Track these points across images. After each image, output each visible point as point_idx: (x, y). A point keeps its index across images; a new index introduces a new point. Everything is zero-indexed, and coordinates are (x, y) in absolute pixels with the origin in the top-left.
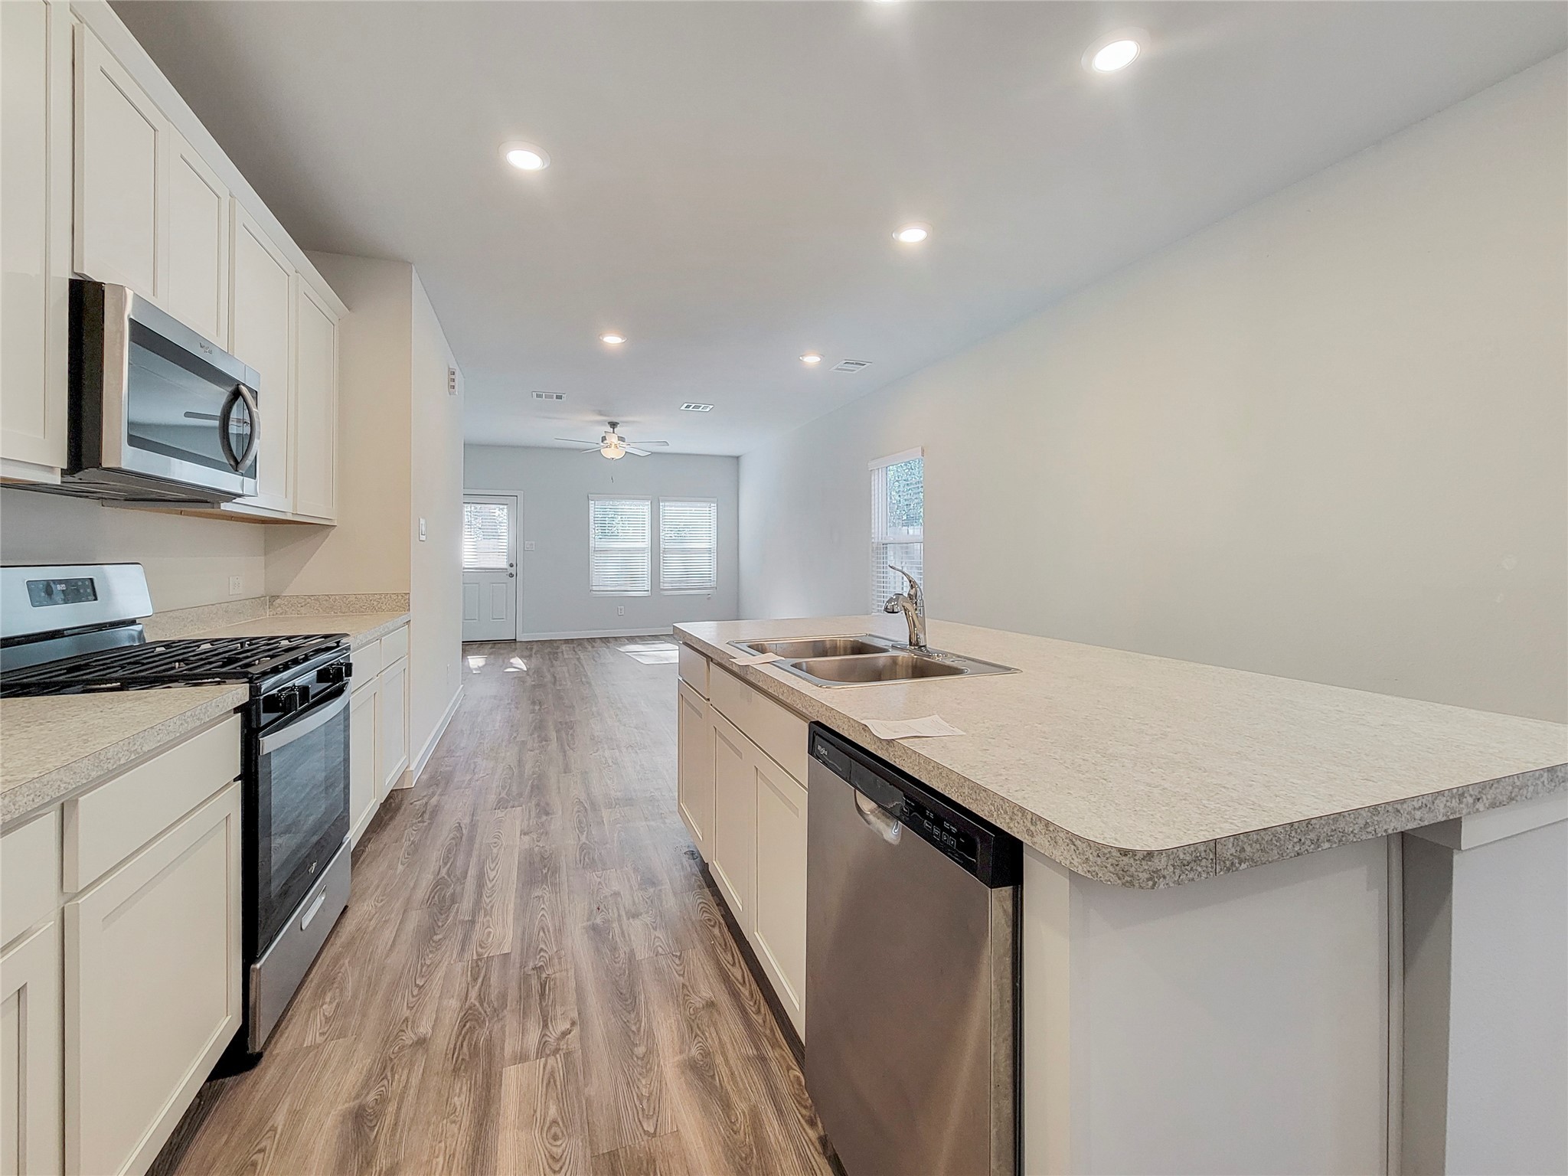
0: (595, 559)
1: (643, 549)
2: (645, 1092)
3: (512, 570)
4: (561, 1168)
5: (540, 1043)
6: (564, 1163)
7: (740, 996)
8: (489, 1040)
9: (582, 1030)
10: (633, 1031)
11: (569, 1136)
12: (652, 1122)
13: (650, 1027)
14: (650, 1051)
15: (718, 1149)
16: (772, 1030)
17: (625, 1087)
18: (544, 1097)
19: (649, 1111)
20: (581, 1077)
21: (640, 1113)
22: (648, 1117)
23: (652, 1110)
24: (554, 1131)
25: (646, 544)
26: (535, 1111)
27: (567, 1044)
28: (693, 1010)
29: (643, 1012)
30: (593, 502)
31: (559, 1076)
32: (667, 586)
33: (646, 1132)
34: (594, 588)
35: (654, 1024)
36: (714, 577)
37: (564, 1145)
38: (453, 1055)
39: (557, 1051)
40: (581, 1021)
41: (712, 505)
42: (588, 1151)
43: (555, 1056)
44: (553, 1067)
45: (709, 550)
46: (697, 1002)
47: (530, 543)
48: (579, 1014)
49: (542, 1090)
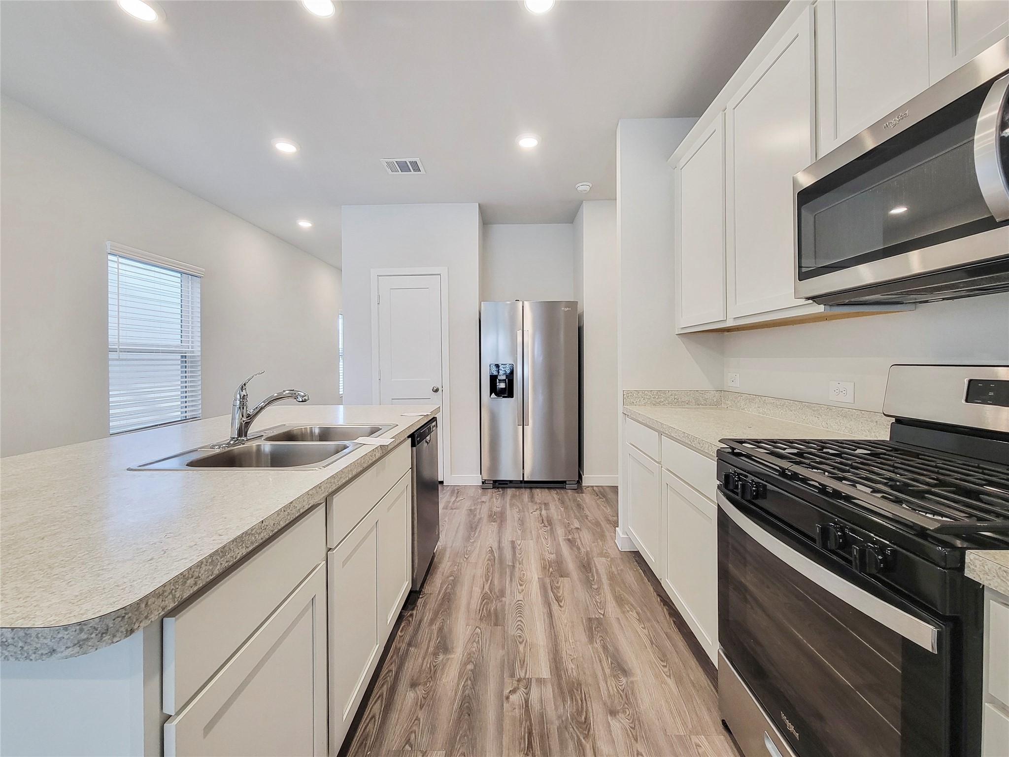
2: (475, 644)
4: (518, 626)
5: (530, 689)
6: (516, 627)
7: (391, 686)
8: (564, 701)
9: (502, 691)
10: (470, 680)
11: (514, 635)
12: (476, 631)
13: (459, 680)
14: (465, 664)
15: (454, 616)
16: (392, 657)
17: (484, 650)
18: (526, 656)
19: (476, 636)
20: (506, 662)
21: (480, 637)
22: (477, 634)
23: (475, 636)
24: (519, 640)
26: (530, 650)
27: (512, 684)
28: (426, 685)
29: (459, 694)
31: (517, 664)
33: (480, 629)
35: (456, 681)
37: (516, 633)
38: (585, 695)
39: (519, 680)
40: (503, 699)
42: (506, 628)
43: (520, 677)
44: (522, 670)
46: (420, 691)
48: (503, 705)
49: (527, 659)
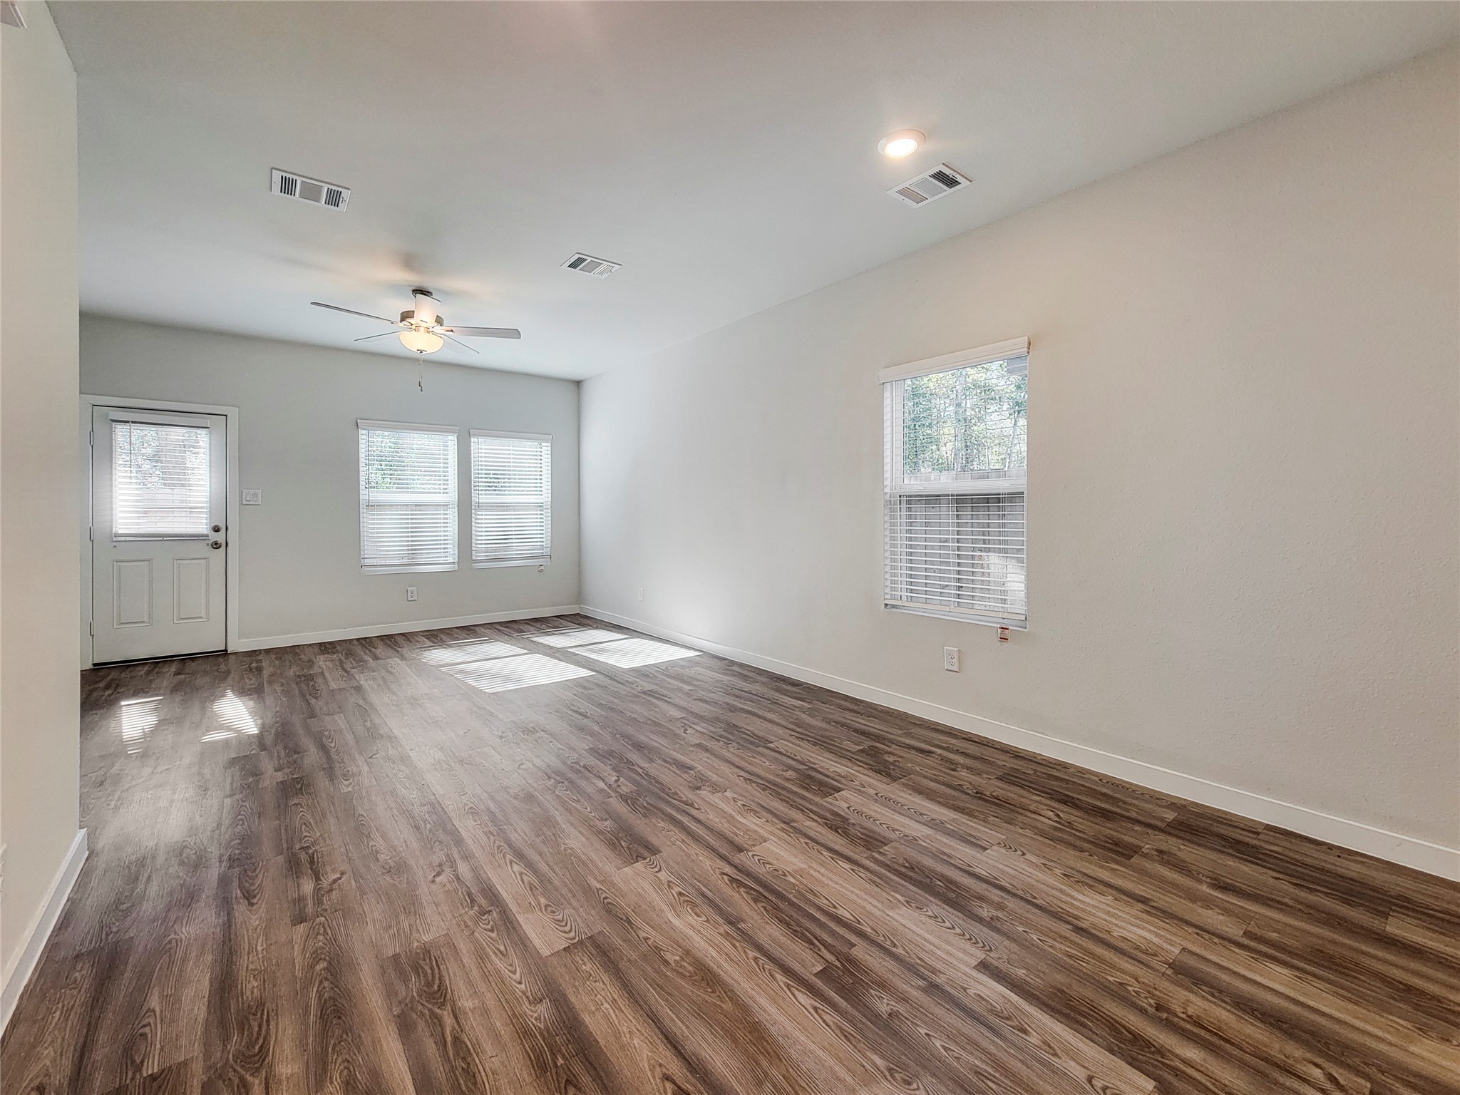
0: (369, 521)
1: (446, 505)
3: (219, 537)
25: (452, 495)
30: (364, 432)
32: (481, 556)
34: (368, 562)
36: (547, 543)
41: (543, 444)
45: (540, 506)
47: (253, 492)
